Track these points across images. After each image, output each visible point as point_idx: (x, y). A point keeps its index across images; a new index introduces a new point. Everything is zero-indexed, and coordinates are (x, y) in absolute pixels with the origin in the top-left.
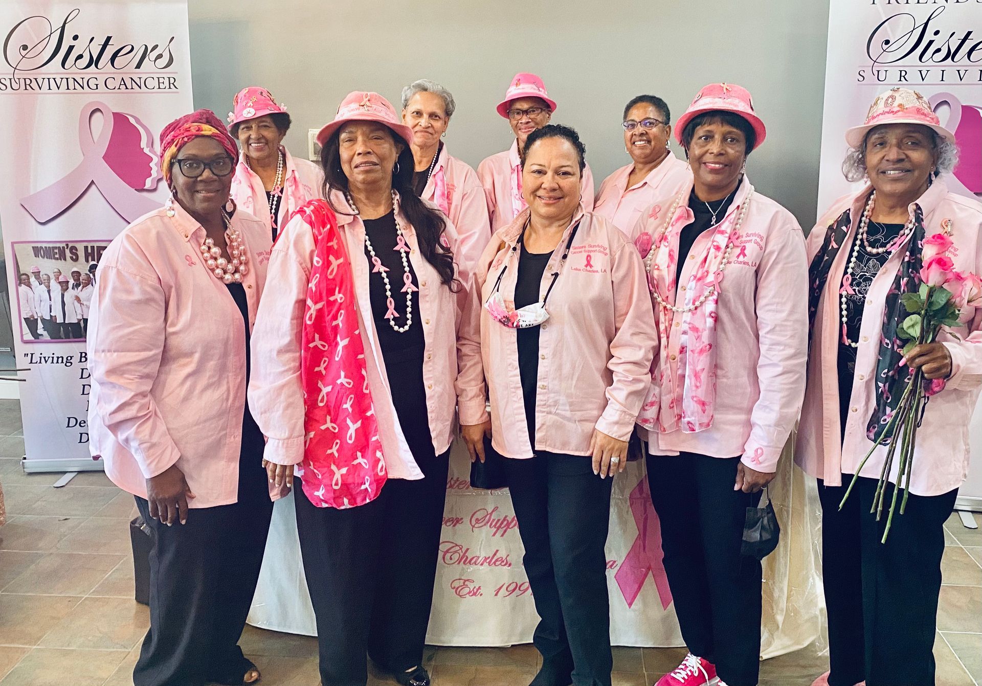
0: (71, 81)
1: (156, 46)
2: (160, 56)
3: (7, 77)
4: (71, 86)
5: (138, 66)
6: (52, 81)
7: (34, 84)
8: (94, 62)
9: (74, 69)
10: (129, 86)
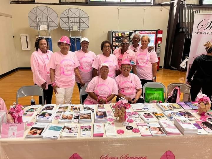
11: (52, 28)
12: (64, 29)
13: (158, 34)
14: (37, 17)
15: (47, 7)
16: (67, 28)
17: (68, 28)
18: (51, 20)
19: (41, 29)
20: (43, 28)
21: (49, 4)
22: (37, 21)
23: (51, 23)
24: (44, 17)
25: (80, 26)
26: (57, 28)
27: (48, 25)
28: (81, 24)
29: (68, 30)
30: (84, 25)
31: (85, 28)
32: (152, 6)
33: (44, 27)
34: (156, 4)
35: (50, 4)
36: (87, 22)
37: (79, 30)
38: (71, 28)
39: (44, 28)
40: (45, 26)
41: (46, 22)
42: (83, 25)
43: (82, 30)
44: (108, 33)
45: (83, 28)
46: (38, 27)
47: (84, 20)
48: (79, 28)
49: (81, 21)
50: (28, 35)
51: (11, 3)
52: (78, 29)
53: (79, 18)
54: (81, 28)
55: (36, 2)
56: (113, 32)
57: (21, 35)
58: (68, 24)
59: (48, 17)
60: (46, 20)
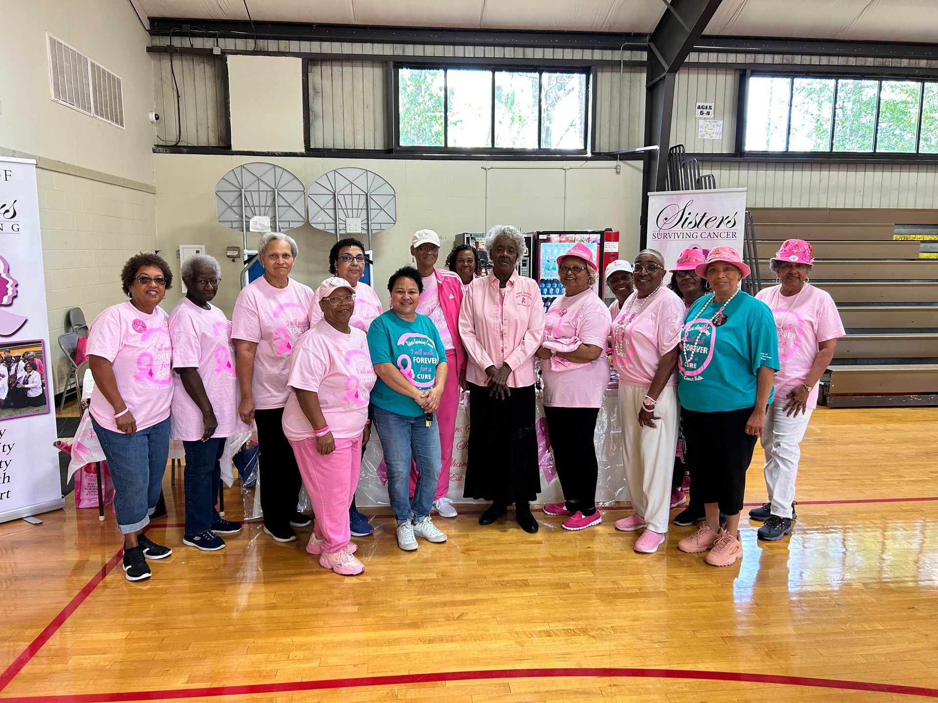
0: (685, 234)
1: (728, 217)
2: (729, 222)
3: (656, 233)
4: (685, 237)
5: (718, 227)
6: (676, 234)
7: (668, 236)
8: (697, 225)
9: (687, 229)
10: (712, 237)
11: (286, 225)
12: (320, 227)
13: (606, 243)
14: (241, 194)
15: (275, 166)
16: (328, 227)
17: (332, 226)
18: (283, 203)
19: (251, 230)
20: (258, 226)
21: (273, 154)
22: (242, 206)
23: (282, 210)
24: (263, 195)
25: (368, 218)
26: (302, 224)
27: (275, 216)
28: (373, 213)
29: (333, 232)
30: (382, 217)
31: (383, 226)
32: (587, 159)
33: (261, 222)
34: (600, 154)
35: (276, 156)
36: (390, 209)
37: (365, 232)
38: (342, 226)
39: (261, 225)
40: (266, 221)
41: (267, 208)
42: (378, 217)
43: (374, 232)
44: (454, 240)
45: (378, 227)
46: (242, 221)
47: (382, 201)
48: (365, 227)
49: (373, 205)
50: (203, 247)
51: (154, 151)
52: (363, 229)
53: (367, 195)
54: (373, 227)
55: (234, 148)
56: (469, 236)
57: (181, 247)
58: (331, 213)
59: (274, 193)
60: (269, 203)
